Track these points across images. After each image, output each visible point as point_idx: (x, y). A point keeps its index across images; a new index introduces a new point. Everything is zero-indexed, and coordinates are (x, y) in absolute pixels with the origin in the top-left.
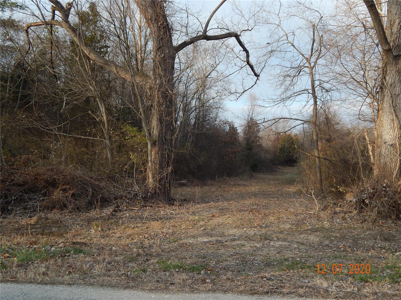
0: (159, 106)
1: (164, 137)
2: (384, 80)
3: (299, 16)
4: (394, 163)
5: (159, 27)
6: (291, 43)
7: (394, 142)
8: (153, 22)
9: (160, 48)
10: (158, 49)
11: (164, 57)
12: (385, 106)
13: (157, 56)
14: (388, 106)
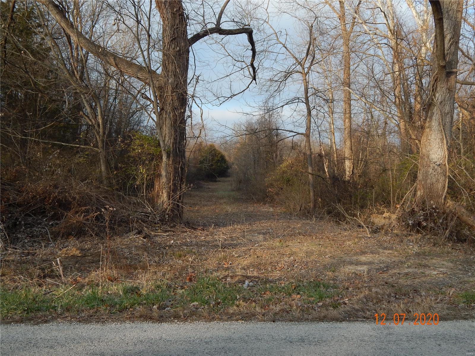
0: (173, 109)
1: (179, 148)
2: (433, 97)
3: (291, 14)
4: (441, 184)
5: (174, 13)
6: (283, 44)
7: (441, 162)
8: (167, 7)
9: (174, 39)
10: (172, 40)
11: (180, 50)
12: (433, 124)
13: (171, 49)
14: (437, 124)
